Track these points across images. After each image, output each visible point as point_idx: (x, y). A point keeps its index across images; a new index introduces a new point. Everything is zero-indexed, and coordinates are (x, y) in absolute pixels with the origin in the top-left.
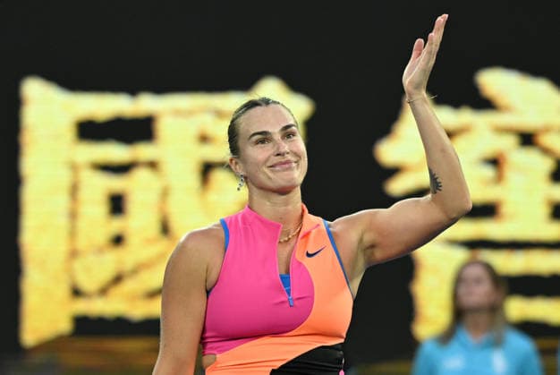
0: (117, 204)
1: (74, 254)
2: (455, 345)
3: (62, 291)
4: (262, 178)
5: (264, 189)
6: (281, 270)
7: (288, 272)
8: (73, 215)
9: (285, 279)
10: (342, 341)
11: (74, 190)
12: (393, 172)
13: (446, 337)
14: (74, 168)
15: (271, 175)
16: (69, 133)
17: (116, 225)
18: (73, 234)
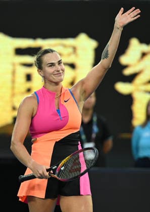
0: (29, 78)
1: (13, 95)
2: (147, 128)
3: (9, 108)
4: (51, 78)
5: (51, 82)
6: (56, 108)
7: (59, 108)
8: (13, 82)
9: (58, 111)
10: (79, 130)
11: (14, 73)
12: (126, 67)
13: (144, 125)
14: (14, 65)
15: (54, 77)
16: (12, 52)
17: (28, 85)
18: (13, 88)
